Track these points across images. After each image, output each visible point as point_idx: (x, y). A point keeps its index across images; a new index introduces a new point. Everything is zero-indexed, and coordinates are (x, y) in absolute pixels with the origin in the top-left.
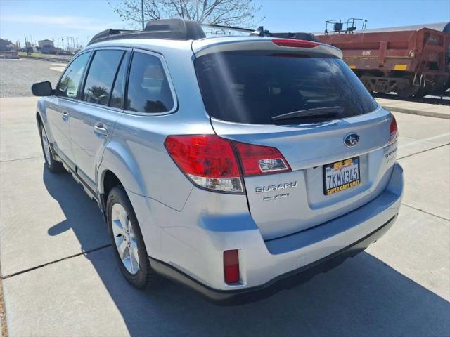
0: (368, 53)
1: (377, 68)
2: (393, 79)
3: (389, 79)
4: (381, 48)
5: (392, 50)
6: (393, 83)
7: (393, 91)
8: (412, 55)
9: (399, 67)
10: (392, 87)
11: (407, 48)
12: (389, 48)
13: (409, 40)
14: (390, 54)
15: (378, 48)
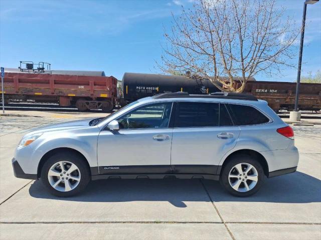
0: (83, 87)
1: (90, 96)
2: (99, 102)
3: (97, 102)
4: (90, 84)
5: (97, 86)
6: (99, 104)
7: (100, 108)
8: (108, 89)
9: (102, 95)
10: (100, 106)
11: (105, 85)
12: (95, 85)
13: (106, 81)
14: (96, 88)
15: (89, 85)
